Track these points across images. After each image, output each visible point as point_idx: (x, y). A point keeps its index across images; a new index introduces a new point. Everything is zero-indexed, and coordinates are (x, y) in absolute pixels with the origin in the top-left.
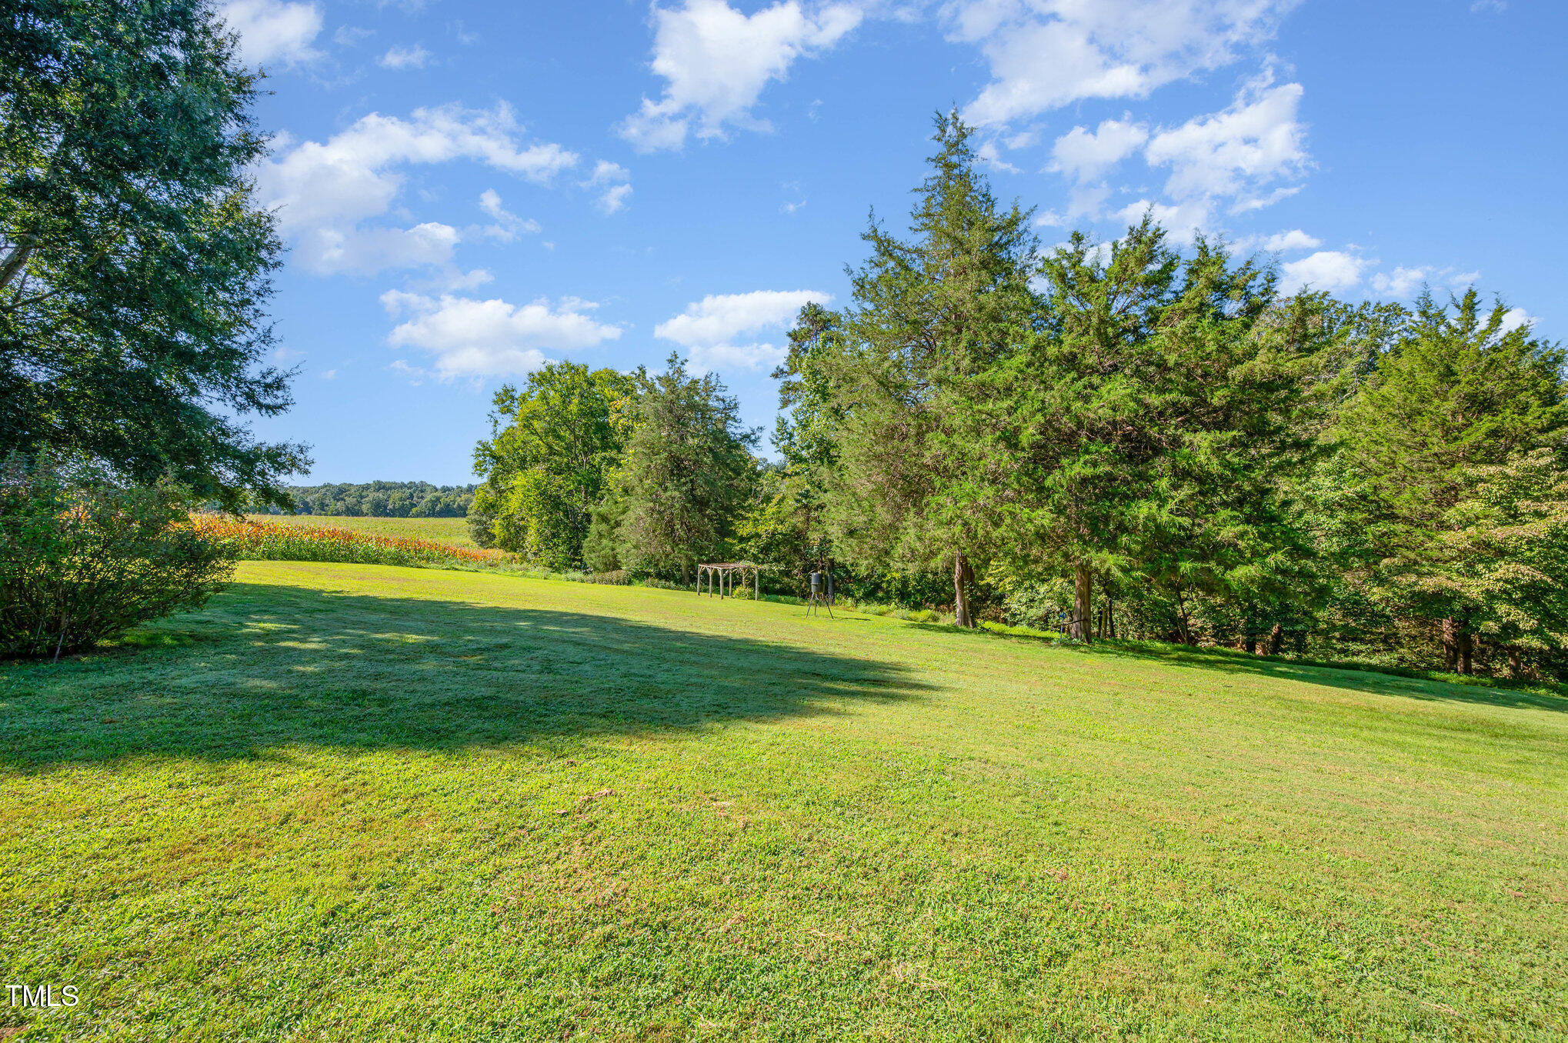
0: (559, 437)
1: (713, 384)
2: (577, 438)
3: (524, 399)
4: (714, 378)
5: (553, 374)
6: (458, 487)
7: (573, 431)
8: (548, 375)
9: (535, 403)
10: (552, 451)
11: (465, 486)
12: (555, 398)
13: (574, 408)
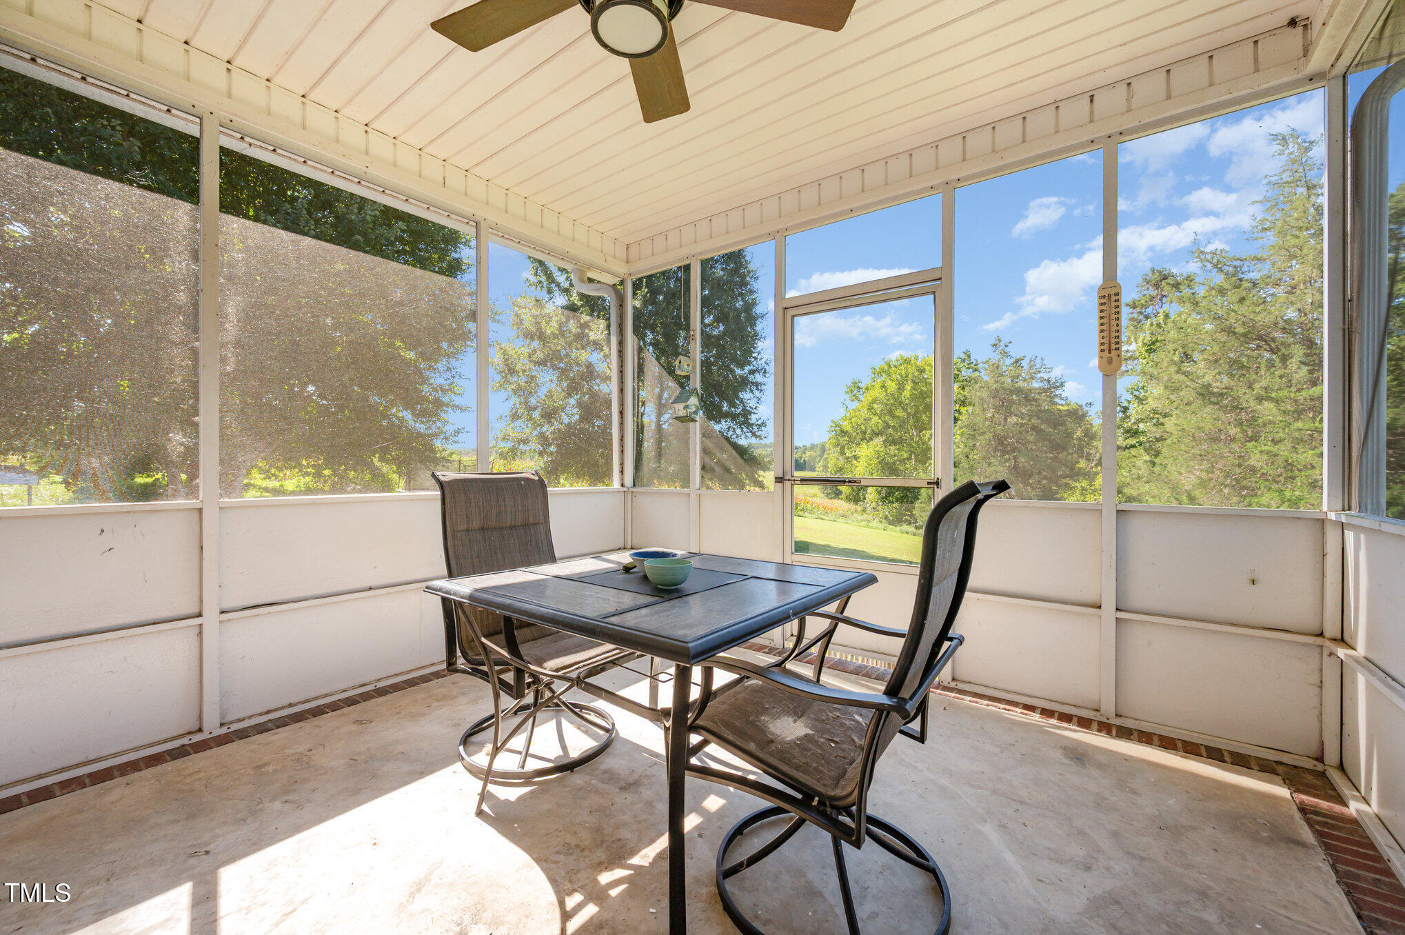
0: (894, 417)
1: (1038, 366)
2: (909, 414)
3: (867, 389)
4: (1038, 361)
5: (890, 367)
6: (804, 446)
7: (905, 410)
8: (886, 368)
9: (877, 393)
10: (887, 426)
11: (809, 445)
12: (892, 386)
13: (907, 393)
